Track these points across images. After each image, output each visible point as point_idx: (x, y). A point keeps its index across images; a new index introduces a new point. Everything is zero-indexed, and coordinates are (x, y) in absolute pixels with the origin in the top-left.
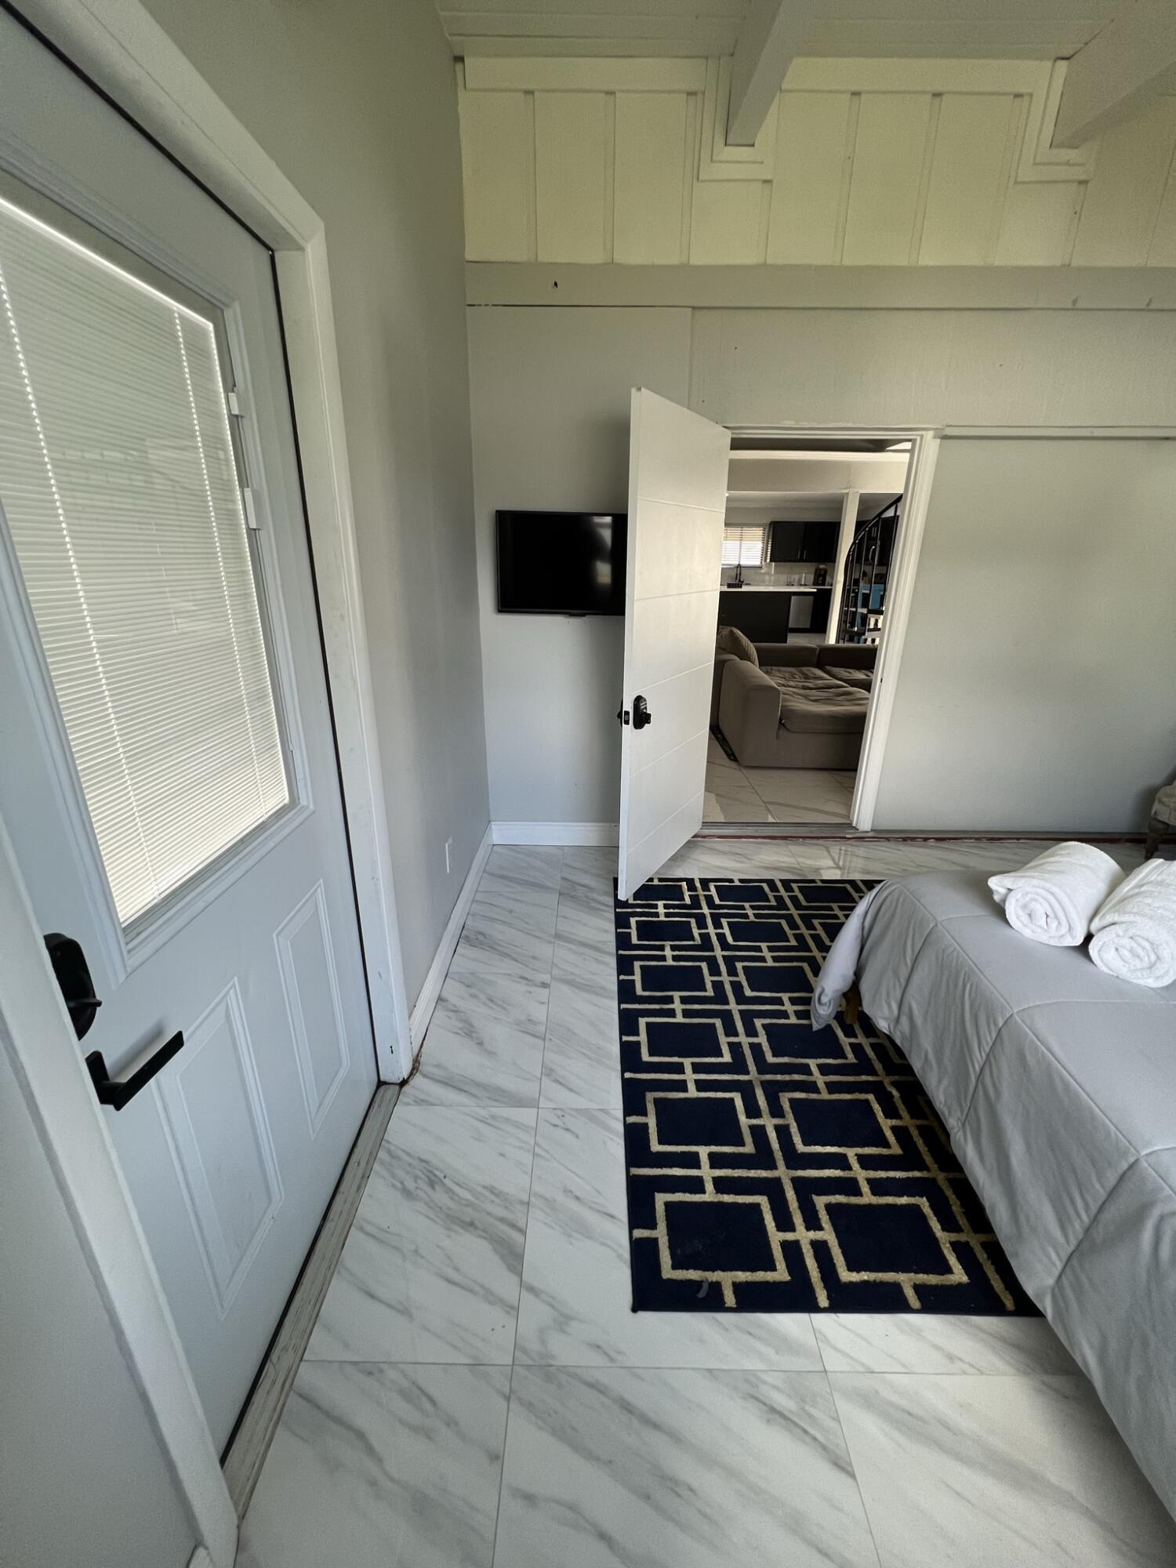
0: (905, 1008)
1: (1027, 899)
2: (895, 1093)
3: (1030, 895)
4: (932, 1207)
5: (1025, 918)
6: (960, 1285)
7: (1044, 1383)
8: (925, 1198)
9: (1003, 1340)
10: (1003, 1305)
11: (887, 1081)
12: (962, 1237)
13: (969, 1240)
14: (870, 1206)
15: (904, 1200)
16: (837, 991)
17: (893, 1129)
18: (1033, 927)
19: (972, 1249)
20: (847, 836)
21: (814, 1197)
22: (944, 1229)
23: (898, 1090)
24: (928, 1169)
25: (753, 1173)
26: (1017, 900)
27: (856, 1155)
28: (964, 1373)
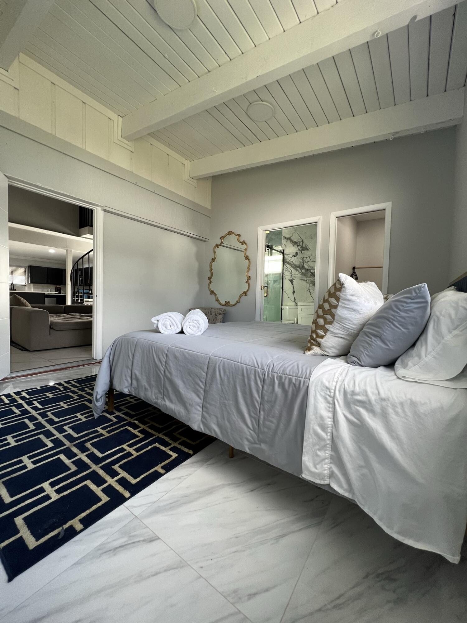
0: (134, 376)
1: (164, 322)
2: (136, 422)
3: (164, 320)
4: (160, 444)
5: (164, 329)
6: (176, 457)
7: (207, 465)
8: (156, 443)
9: (193, 463)
10: (190, 454)
11: (132, 421)
12: (172, 446)
13: (174, 445)
14: (138, 456)
15: (150, 447)
16: (104, 391)
17: (139, 432)
18: (168, 330)
19: (176, 447)
20: (93, 363)
21: (113, 467)
22: (165, 447)
23: (137, 421)
24: (155, 435)
25: (79, 476)
26: (161, 323)
27: (127, 445)
28: (185, 479)
